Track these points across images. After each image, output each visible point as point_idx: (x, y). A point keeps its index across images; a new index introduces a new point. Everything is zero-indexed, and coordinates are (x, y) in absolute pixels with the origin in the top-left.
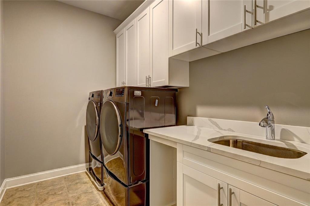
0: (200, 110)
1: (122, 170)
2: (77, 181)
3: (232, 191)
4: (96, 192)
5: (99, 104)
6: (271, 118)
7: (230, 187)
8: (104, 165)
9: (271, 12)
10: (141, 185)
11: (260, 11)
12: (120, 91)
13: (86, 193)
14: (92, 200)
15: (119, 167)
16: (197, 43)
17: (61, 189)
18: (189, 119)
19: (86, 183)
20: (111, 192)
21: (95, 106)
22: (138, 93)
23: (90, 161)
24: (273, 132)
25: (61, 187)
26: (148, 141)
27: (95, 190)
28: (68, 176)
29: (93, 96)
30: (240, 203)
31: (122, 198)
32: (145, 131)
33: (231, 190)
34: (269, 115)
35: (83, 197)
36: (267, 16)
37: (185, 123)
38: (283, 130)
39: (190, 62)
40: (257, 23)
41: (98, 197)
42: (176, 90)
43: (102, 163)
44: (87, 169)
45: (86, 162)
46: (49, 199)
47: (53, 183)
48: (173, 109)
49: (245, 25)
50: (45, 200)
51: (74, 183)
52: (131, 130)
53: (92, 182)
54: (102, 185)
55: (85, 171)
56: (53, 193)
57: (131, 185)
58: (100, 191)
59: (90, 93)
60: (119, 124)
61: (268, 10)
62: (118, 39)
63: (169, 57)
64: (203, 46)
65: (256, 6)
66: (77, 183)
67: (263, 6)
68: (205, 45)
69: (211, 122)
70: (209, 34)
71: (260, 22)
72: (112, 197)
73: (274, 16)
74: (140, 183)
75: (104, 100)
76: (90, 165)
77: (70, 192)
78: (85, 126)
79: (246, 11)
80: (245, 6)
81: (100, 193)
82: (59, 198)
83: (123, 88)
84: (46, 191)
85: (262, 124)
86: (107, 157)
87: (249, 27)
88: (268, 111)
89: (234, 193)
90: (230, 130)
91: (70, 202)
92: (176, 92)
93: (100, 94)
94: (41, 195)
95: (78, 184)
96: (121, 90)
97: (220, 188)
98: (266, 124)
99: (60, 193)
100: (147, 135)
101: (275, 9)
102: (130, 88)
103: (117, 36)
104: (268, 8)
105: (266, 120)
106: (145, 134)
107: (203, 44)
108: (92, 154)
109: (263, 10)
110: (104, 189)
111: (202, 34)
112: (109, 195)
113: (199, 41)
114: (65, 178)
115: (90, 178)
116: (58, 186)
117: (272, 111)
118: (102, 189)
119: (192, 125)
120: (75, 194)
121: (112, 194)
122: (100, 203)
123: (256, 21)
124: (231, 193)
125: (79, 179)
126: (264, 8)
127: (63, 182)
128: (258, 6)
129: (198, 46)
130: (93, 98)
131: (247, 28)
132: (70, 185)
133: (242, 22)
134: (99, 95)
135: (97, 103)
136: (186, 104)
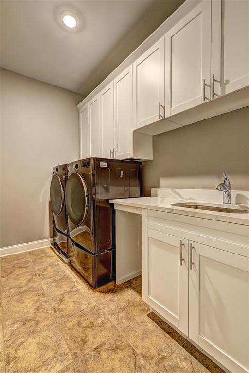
0: (163, 182)
1: (88, 242)
2: (43, 255)
3: (193, 246)
4: (61, 264)
5: (64, 177)
6: (227, 184)
7: (190, 242)
8: (69, 237)
9: (227, 86)
10: (107, 253)
11: (217, 85)
12: (86, 163)
13: (52, 265)
14: (58, 272)
15: (86, 240)
16: (160, 116)
17: (27, 262)
18: (153, 191)
19: (51, 256)
20: (77, 264)
21: (60, 180)
22: (103, 164)
23: (55, 236)
24: (229, 196)
25: (26, 261)
26: (114, 211)
27: (60, 262)
28: (32, 251)
29: (57, 170)
30: (200, 255)
31: (88, 268)
32: (111, 201)
33: (191, 244)
34: (226, 182)
35: (49, 268)
36: (223, 89)
37: (149, 195)
38: (238, 195)
39: (153, 136)
40: (215, 96)
41: (65, 268)
42: (140, 163)
43: (68, 235)
44: (52, 244)
45: (51, 237)
46: (15, 272)
47: (18, 257)
48: (137, 182)
49: (205, 98)
50: (11, 272)
51: (39, 257)
52: (97, 201)
53: (58, 256)
54: (68, 258)
55: (49, 246)
56: (19, 266)
57: (98, 253)
58: (66, 263)
59: (54, 168)
60: (86, 194)
61: (224, 84)
62: (81, 114)
63: (134, 129)
64: (166, 119)
65: (214, 80)
66: (42, 257)
67: (219, 80)
68: (167, 118)
69: (174, 193)
70: (171, 107)
71: (217, 95)
72: (79, 267)
73: (229, 90)
74: (106, 251)
75: (69, 174)
76: (54, 240)
77: (36, 265)
78: (49, 201)
79: (205, 84)
80: (204, 80)
81: (66, 265)
82: (26, 270)
83: (89, 160)
84: (11, 265)
85: (219, 188)
86: (73, 231)
87: (208, 99)
88: (225, 177)
89: (193, 247)
90: (191, 198)
91: (37, 273)
92: (140, 165)
93: (65, 167)
94: (6, 268)
95: (44, 258)
96: (87, 161)
97: (182, 245)
98: (223, 188)
99: (26, 266)
100: (113, 205)
101: (231, 82)
102: (96, 159)
103: (80, 111)
104: (224, 82)
105: (223, 185)
106: (111, 203)
107: (166, 117)
108: (56, 229)
109: (219, 84)
110: (70, 261)
111: (165, 107)
112: (76, 267)
113: (162, 114)
114: (30, 253)
115: (55, 252)
116: (24, 260)
117: (228, 178)
118: (68, 262)
119: (156, 196)
120: (41, 267)
121: (78, 266)
122: (66, 274)
123: (214, 94)
124: (191, 248)
125: (43, 253)
126: (221, 82)
127: (28, 256)
128: (215, 80)
129: (161, 118)
130: (57, 172)
131: (206, 101)
132: (36, 259)
133: (202, 95)
134: (64, 169)
135: (61, 177)
136: (150, 177)
